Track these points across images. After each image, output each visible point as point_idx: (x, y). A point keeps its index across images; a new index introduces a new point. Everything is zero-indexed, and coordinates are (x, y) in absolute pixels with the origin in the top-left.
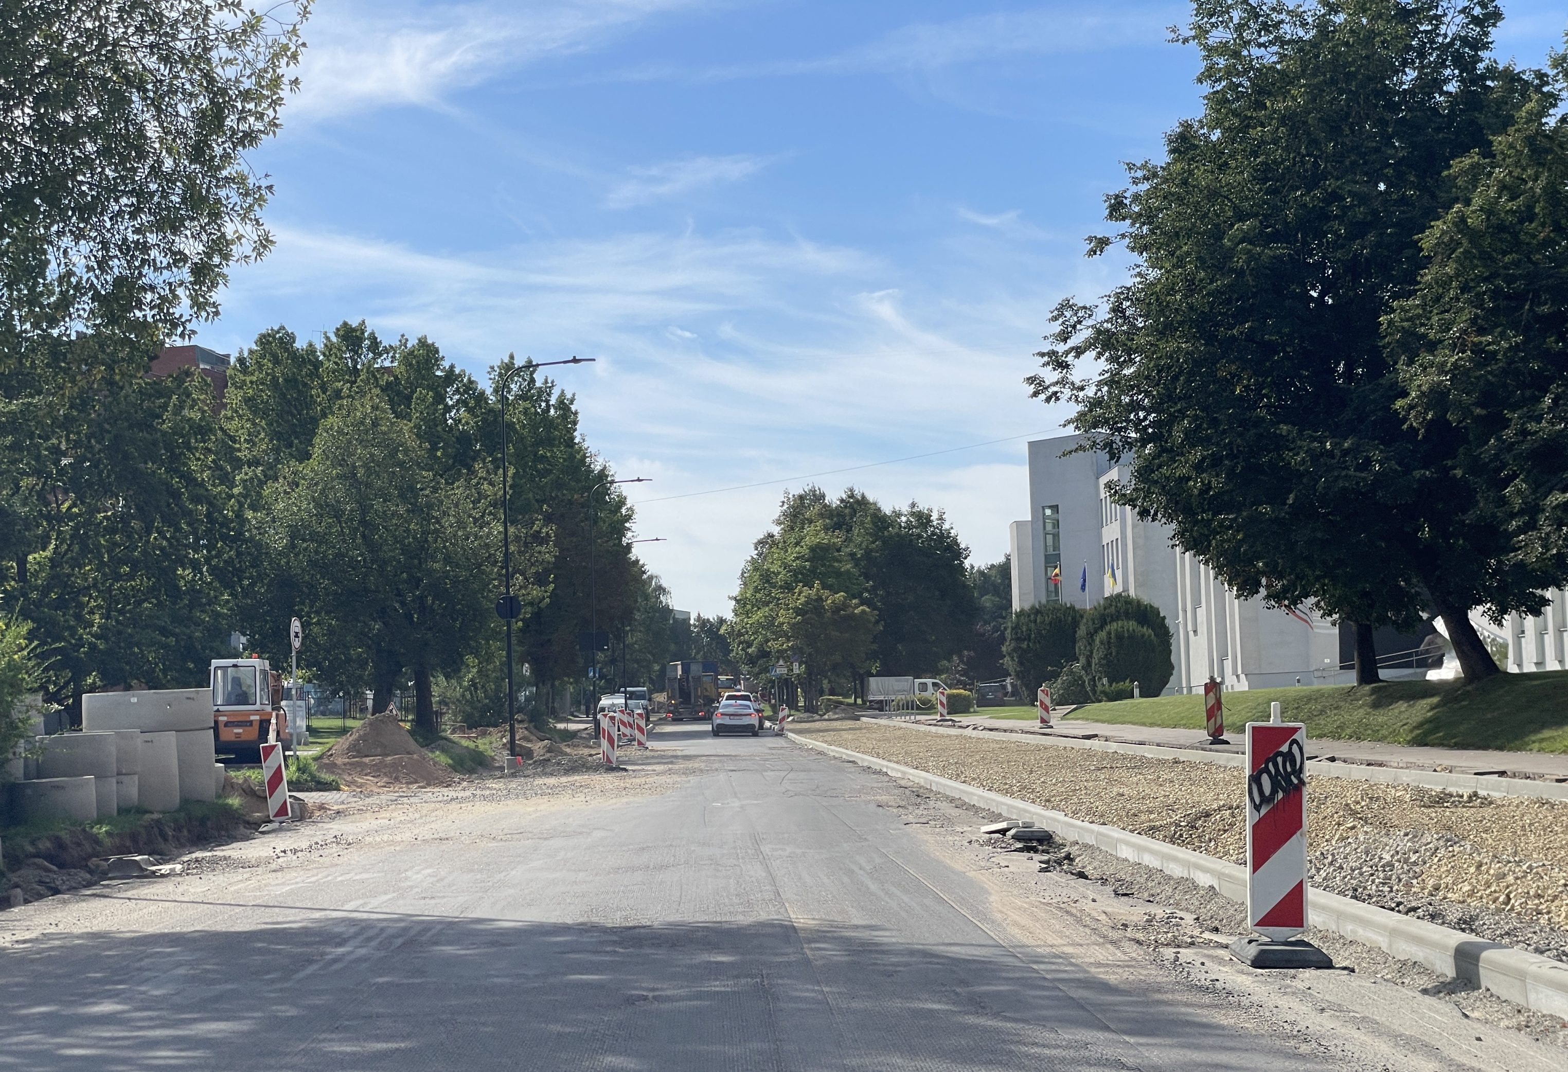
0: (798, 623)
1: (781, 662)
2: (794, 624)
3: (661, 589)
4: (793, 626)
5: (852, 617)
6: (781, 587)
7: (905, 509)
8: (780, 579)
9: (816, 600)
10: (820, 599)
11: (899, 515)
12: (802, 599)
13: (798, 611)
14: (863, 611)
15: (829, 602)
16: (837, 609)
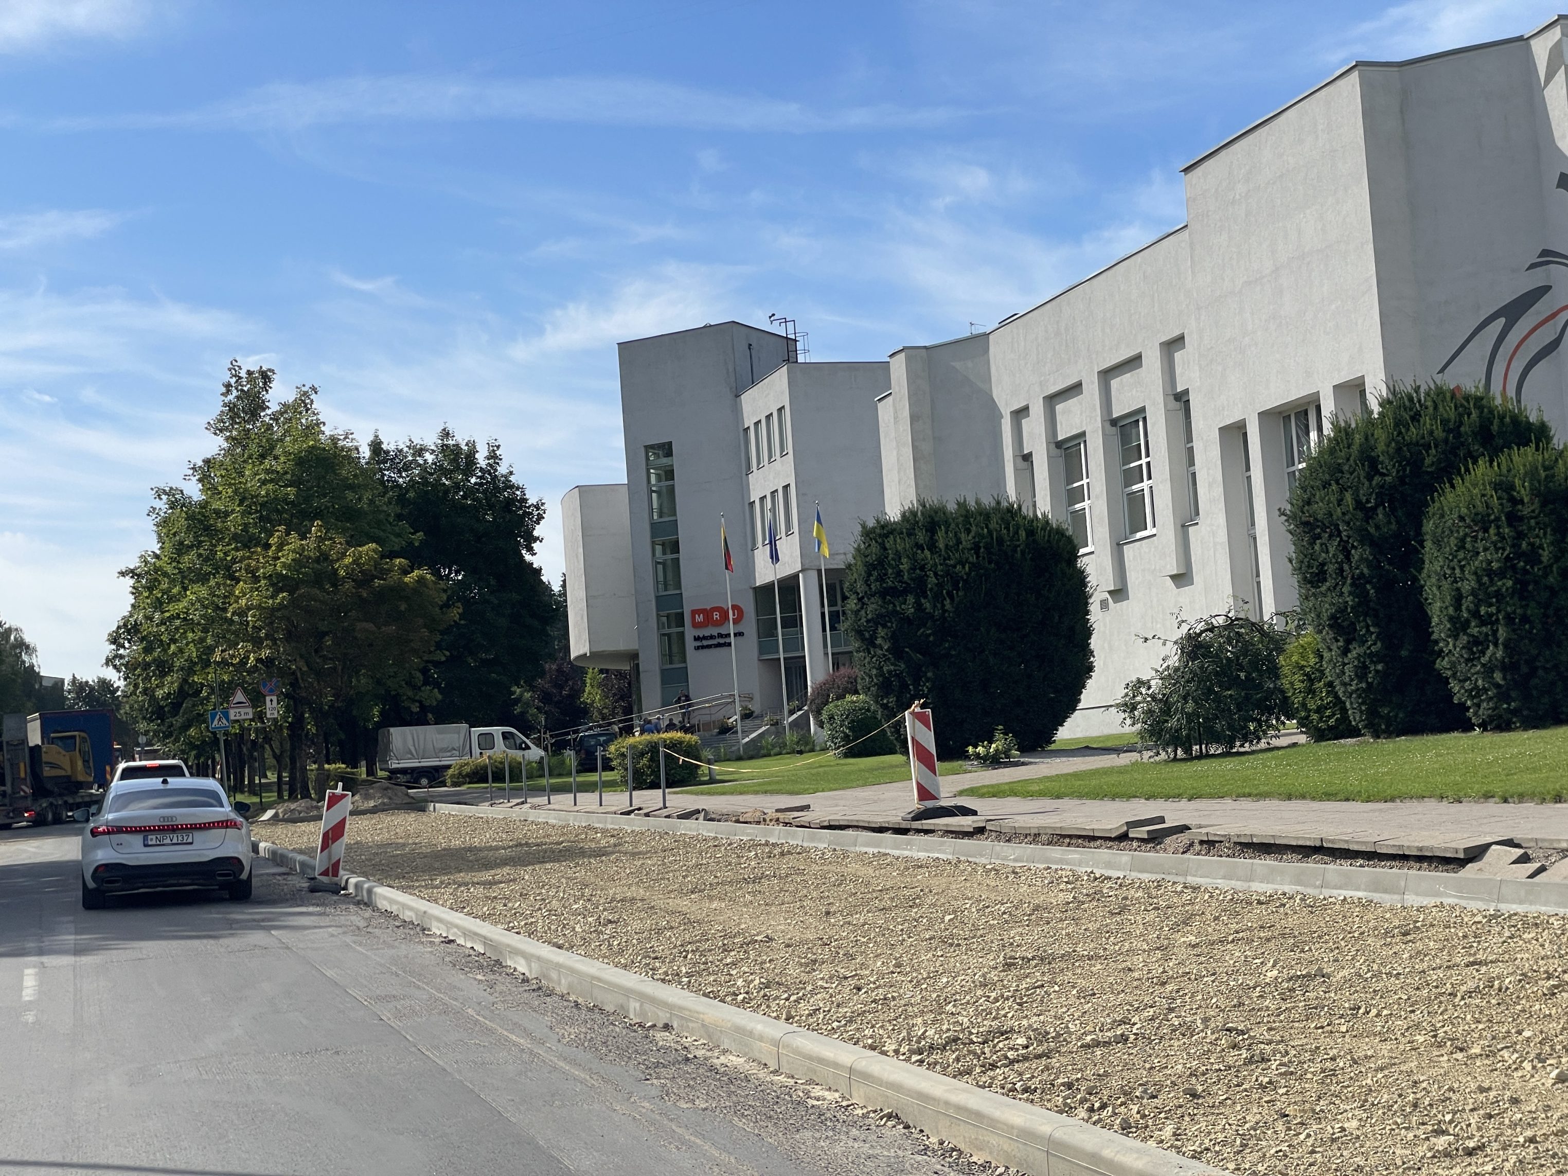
0: (281, 607)
1: (239, 696)
2: (273, 610)
3: (22, 646)
4: (270, 615)
5: (399, 591)
6: (235, 537)
7: (431, 440)
8: (234, 523)
9: (317, 561)
10: (324, 557)
11: (420, 451)
12: (287, 556)
13: (278, 583)
14: (421, 580)
15: (348, 560)
16: (363, 578)
